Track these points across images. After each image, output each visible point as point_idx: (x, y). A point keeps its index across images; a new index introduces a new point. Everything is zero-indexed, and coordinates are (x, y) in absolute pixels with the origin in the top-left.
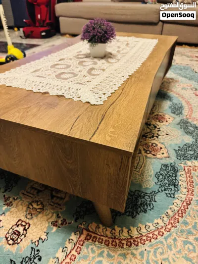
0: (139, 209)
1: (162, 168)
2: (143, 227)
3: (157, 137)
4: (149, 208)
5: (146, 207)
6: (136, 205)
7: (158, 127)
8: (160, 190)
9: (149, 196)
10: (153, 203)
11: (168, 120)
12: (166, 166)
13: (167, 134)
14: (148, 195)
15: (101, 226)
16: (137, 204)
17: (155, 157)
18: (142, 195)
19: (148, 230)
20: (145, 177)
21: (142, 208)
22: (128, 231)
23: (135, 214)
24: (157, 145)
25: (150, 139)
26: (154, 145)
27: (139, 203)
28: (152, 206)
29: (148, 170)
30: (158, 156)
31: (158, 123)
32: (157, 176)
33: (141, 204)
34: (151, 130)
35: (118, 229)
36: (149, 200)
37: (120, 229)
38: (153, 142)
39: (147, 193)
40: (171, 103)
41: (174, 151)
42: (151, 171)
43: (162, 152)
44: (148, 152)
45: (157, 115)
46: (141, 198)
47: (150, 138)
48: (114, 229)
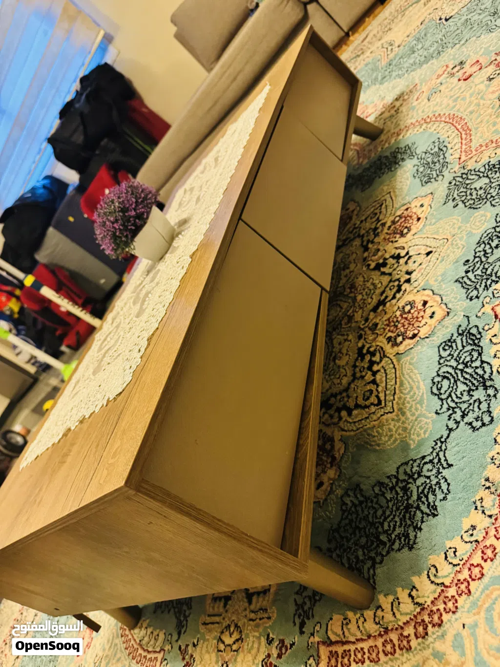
1: (441, 357)
2: (438, 559)
3: (408, 281)
4: (440, 496)
5: (431, 498)
7: (403, 253)
8: (452, 424)
9: (431, 461)
10: (445, 473)
11: (419, 211)
12: (449, 343)
13: (428, 254)
14: (427, 459)
15: (350, 614)
18: (415, 469)
19: (455, 561)
20: (408, 414)
21: (424, 508)
22: (410, 595)
24: (412, 304)
25: (394, 301)
26: (408, 308)
27: (415, 497)
28: (444, 486)
30: (423, 332)
31: (401, 241)
32: (435, 390)
34: (390, 274)
35: (385, 601)
36: (434, 471)
37: (391, 598)
38: (401, 303)
39: (423, 457)
41: (456, 285)
42: (418, 388)
43: (429, 312)
44: (400, 339)
47: (394, 297)
48: (379, 607)
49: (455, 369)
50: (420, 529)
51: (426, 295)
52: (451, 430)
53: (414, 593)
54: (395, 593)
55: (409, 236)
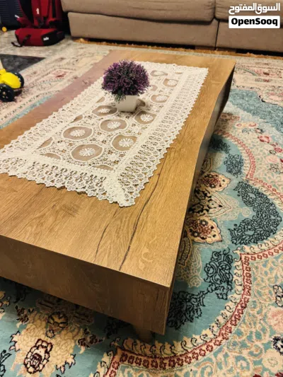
0: (184, 318)
1: (213, 257)
2: (188, 341)
3: (208, 211)
4: (196, 315)
5: (192, 314)
6: (180, 311)
7: (209, 195)
8: (210, 289)
9: (196, 299)
10: (201, 307)
11: (222, 183)
12: (218, 254)
13: (220, 206)
14: (195, 297)
15: (138, 342)
16: (182, 310)
17: (204, 241)
18: (188, 297)
19: (195, 344)
20: (191, 271)
21: (188, 316)
22: (171, 348)
23: (179, 324)
24: (207, 223)
25: (198, 215)
26: (204, 223)
27: (184, 309)
28: (199, 313)
29: (195, 261)
30: (208, 240)
31: (209, 189)
32: (206, 269)
33: (186, 310)
34: (200, 200)
35: (158, 345)
36: (196, 304)
37: (161, 345)
38: (202, 218)
39: (193, 295)
40: (227, 156)
41: (228, 231)
42: (199, 263)
43: (213, 233)
44: (196, 234)
45: (208, 176)
46: (187, 302)
47: (198, 212)
48: (154, 345)
49: (218, 267)
50: (183, 324)
51: (214, 224)
52: (209, 291)
53: (173, 348)
54: (164, 343)
55: (214, 190)
